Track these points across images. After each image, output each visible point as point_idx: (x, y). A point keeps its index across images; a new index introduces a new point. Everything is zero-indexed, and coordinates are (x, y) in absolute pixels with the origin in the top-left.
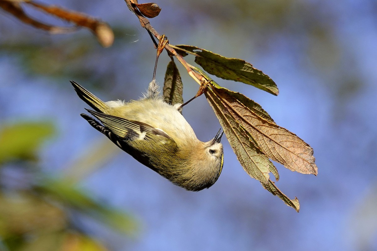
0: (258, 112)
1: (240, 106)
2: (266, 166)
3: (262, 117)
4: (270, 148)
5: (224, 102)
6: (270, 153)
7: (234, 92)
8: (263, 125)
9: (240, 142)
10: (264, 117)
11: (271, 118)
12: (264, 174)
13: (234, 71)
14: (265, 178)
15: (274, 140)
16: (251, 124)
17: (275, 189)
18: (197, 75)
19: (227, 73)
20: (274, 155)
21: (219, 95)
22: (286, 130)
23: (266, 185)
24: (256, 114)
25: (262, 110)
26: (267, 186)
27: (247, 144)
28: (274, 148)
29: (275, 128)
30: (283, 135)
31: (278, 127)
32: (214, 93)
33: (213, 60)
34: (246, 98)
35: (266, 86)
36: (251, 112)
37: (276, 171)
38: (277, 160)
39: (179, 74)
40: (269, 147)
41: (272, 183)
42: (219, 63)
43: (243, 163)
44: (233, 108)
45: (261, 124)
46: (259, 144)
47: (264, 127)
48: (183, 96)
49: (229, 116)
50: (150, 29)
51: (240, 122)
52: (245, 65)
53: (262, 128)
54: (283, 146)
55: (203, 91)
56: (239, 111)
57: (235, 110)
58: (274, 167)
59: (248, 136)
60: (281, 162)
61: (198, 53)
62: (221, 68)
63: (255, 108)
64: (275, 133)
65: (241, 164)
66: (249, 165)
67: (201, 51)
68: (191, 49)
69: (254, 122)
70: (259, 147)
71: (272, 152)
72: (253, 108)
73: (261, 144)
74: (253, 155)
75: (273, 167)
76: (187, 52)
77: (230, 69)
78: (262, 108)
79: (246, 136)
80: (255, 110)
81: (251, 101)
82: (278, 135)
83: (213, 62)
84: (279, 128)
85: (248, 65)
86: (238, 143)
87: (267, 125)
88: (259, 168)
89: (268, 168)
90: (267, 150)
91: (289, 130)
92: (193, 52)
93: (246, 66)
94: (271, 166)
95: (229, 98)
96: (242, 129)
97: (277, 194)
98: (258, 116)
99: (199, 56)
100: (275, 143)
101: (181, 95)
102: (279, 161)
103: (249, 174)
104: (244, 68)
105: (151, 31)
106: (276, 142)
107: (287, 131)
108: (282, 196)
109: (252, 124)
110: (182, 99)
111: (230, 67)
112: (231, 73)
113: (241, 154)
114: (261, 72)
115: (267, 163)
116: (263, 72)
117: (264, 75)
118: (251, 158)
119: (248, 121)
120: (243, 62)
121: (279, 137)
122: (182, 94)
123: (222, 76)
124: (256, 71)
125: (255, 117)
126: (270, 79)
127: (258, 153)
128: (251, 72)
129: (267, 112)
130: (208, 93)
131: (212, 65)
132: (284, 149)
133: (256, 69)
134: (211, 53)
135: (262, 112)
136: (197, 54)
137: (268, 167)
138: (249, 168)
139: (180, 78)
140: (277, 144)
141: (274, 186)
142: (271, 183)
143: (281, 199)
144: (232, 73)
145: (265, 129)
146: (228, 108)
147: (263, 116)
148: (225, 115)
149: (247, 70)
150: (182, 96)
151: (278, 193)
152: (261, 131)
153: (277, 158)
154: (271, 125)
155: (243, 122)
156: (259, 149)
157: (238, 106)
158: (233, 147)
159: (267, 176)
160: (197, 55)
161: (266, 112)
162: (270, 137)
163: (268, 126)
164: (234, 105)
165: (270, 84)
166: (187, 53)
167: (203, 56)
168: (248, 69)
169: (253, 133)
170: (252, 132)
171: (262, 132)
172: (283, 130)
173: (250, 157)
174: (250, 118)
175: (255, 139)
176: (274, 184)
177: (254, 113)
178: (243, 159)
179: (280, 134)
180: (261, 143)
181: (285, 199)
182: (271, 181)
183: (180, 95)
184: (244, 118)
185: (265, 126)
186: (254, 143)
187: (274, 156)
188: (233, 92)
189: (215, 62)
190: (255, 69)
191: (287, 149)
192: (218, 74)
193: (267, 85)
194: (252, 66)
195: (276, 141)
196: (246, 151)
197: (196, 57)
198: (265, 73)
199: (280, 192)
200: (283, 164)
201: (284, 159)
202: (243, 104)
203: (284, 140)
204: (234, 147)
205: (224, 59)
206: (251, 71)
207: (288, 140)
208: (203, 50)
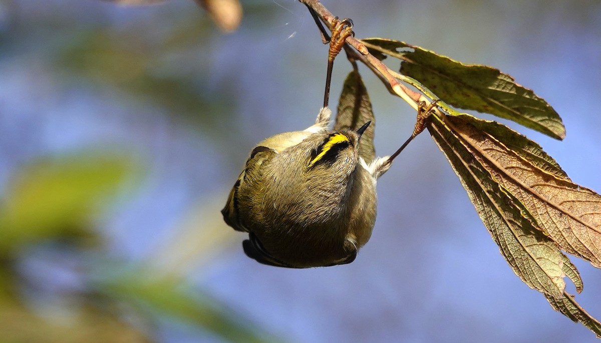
0: (535, 159)
1: (498, 149)
2: (557, 263)
3: (542, 168)
4: (561, 230)
5: (466, 142)
6: (562, 239)
7: (487, 121)
8: (546, 183)
9: (503, 219)
10: (548, 168)
11: (562, 169)
12: (555, 281)
13: (477, 90)
14: (556, 288)
15: (569, 212)
16: (522, 183)
17: (575, 308)
18: (410, 92)
19: (462, 94)
20: (569, 242)
21: (455, 129)
22: (591, 191)
23: (558, 302)
24: (530, 162)
25: (544, 154)
26: (560, 306)
27: (518, 223)
28: (569, 228)
29: (569, 188)
30: (587, 203)
31: (575, 187)
32: (446, 126)
33: (435, 69)
34: (510, 131)
35: (542, 121)
36: (521, 160)
37: (576, 273)
38: (576, 252)
39: (367, 97)
40: (559, 226)
41: (570, 297)
42: (448, 75)
43: (512, 261)
44: (484, 153)
45: (541, 183)
46: (539, 223)
47: (548, 189)
48: (375, 140)
49: (477, 169)
50: (313, 5)
51: (500, 180)
52: (499, 78)
53: (544, 190)
54: (587, 224)
55: (424, 123)
56: (497, 158)
57: (489, 157)
58: (572, 265)
59: (518, 207)
60: (585, 256)
61: (408, 55)
62: (451, 85)
63: (529, 152)
64: (570, 200)
65: (508, 262)
66: (525, 263)
67: (413, 51)
68: (392, 46)
69: (528, 179)
70: (539, 227)
71: (565, 236)
72: (525, 152)
73: (544, 223)
74: (531, 244)
75: (570, 267)
76: (385, 52)
77: (470, 87)
78: (544, 150)
79: (514, 207)
80: (528, 155)
81: (521, 136)
82: (577, 203)
83: (437, 72)
84: (578, 189)
85: (505, 79)
86: (500, 222)
87: (553, 183)
88: (544, 269)
89: (561, 268)
90: (556, 233)
91: (597, 192)
92: (397, 52)
93: (502, 80)
94: (567, 264)
95: (475, 135)
96: (506, 193)
97: (580, 318)
98: (535, 167)
99: (409, 60)
100: (572, 220)
101: (370, 140)
102: (580, 255)
103: (525, 282)
104: (496, 84)
105: (316, 9)
106: (572, 218)
107: (595, 194)
108: (590, 322)
109: (524, 182)
110: (373, 147)
111: (470, 83)
112: (471, 96)
113: (507, 244)
114: (530, 93)
115: (558, 259)
116: (534, 93)
117: (536, 99)
118: (527, 249)
119: (515, 178)
120: (496, 73)
121: (579, 206)
122: (372, 138)
123: (452, 101)
124: (521, 90)
125: (529, 169)
126: (548, 106)
127: (539, 239)
128: (512, 92)
129: (553, 158)
130: (433, 125)
131: (433, 78)
132: (588, 229)
133: (521, 86)
134: (432, 54)
135: (542, 158)
136: (404, 56)
137: (562, 265)
138: (525, 269)
139: (370, 105)
140: (576, 220)
141: (573, 303)
142: (567, 297)
143: (588, 328)
144: (473, 95)
145: (550, 193)
146: (475, 154)
147: (544, 166)
148: (471, 167)
149: (503, 88)
150: (372, 142)
151: (581, 316)
152: (541, 196)
153: (575, 249)
154: (562, 184)
155: (505, 181)
156: (541, 231)
157: (495, 148)
158: (491, 231)
159: (561, 284)
160: (404, 58)
161: (550, 158)
162: (560, 207)
163: (556, 186)
164: (487, 148)
165: (549, 117)
166: (384, 54)
167: (416, 61)
168: (505, 86)
169: (527, 201)
170: (525, 199)
171: (544, 198)
172: (587, 192)
173: (525, 248)
174: (520, 172)
175: (531, 212)
176: (573, 299)
177: (526, 161)
178: (511, 251)
179: (581, 200)
180: (545, 220)
181: (597, 327)
182: (567, 294)
183: (368, 141)
184: (508, 172)
185: (549, 186)
186: (531, 221)
187: (569, 244)
188: (484, 122)
189: (440, 72)
190: (518, 85)
191: (596, 229)
192: (445, 97)
193: (544, 118)
194: (513, 80)
195: (572, 215)
196: (517, 236)
197: (403, 63)
198: (538, 94)
199: (585, 316)
200: (589, 260)
201: (589, 249)
202: (504, 145)
203: (589, 212)
204: (493, 229)
205: (458, 66)
206: (510, 90)
207: (597, 212)
208: (416, 49)
